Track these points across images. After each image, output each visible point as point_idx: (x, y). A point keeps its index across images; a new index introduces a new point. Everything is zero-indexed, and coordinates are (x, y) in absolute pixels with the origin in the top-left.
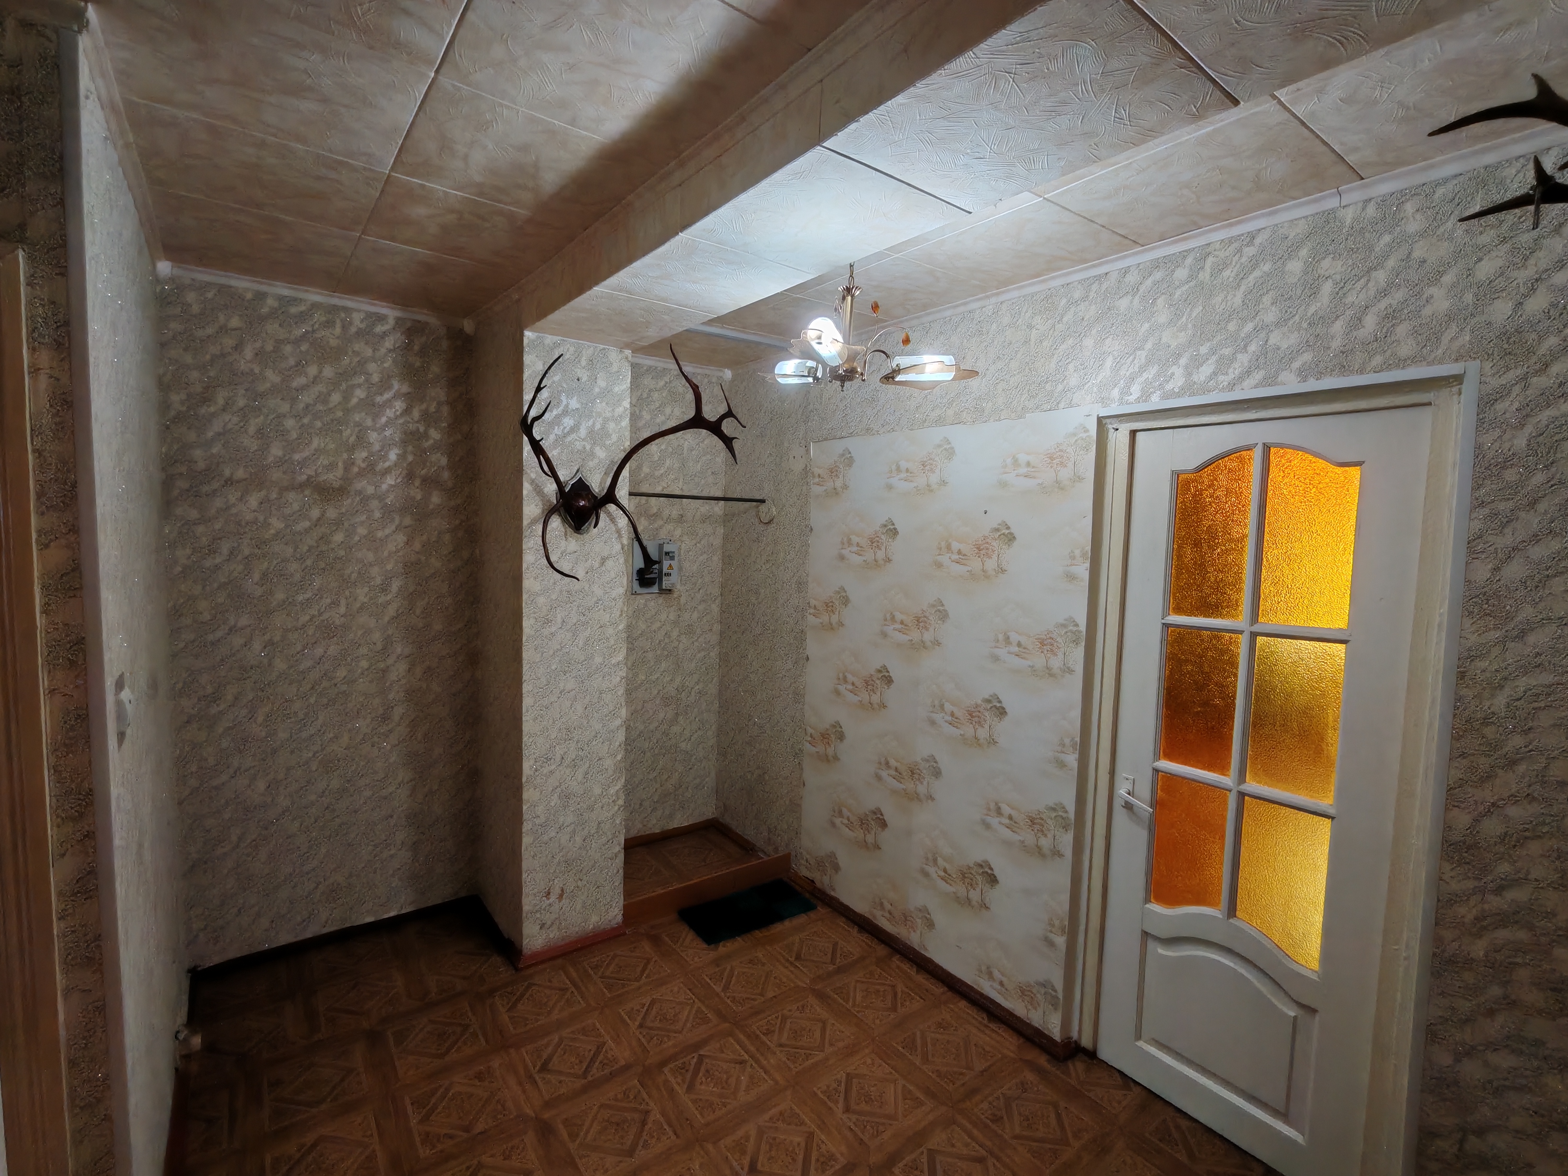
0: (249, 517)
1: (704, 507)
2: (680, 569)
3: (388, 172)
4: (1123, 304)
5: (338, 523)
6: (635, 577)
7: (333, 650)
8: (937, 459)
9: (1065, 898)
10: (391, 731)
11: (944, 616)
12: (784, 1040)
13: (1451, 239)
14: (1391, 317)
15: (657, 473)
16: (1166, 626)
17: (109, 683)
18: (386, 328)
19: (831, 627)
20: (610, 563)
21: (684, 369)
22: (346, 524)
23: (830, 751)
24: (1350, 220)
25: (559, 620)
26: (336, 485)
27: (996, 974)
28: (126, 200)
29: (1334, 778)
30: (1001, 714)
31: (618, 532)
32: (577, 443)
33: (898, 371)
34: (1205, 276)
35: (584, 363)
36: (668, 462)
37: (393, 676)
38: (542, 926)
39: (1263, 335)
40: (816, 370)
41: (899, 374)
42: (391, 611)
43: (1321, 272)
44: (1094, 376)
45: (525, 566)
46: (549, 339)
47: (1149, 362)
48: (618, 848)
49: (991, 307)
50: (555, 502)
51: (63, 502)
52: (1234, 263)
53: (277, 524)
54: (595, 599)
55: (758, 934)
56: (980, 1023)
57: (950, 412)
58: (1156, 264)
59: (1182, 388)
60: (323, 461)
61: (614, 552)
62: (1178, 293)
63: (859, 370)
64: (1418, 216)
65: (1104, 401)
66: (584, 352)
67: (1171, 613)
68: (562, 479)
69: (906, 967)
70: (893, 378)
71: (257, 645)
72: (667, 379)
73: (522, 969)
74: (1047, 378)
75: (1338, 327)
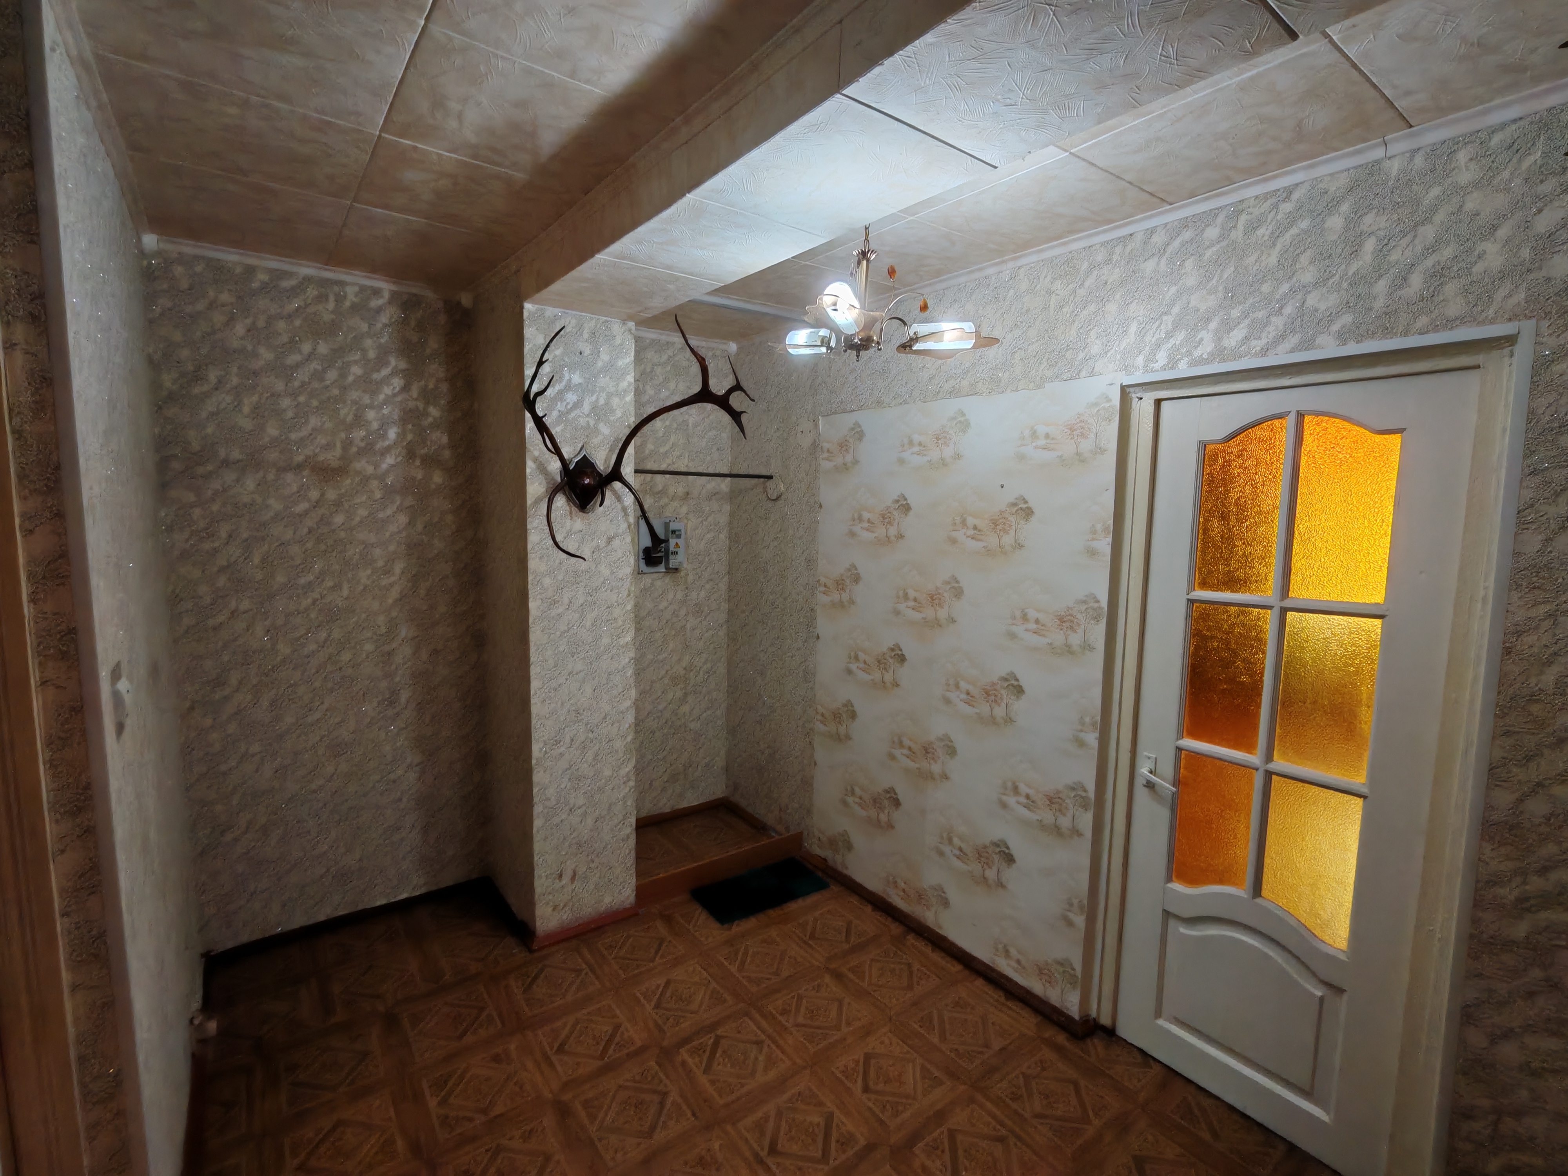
0: (246, 499)
1: (712, 484)
2: (687, 546)
3: (378, 133)
4: (1149, 266)
5: (338, 504)
6: (641, 555)
7: (337, 634)
8: (951, 432)
9: (1084, 877)
10: (398, 714)
11: (958, 593)
12: (800, 1020)
13: (1508, 190)
14: (1439, 275)
15: (662, 450)
16: (1191, 602)
17: (104, 674)
18: (380, 302)
19: (841, 605)
20: (616, 542)
21: (690, 342)
22: (346, 506)
23: (842, 730)
24: (1396, 172)
25: (566, 601)
26: (335, 464)
27: (1013, 952)
28: (103, 166)
29: (1367, 756)
30: (1019, 692)
31: (624, 509)
32: (581, 419)
33: (915, 339)
34: (1237, 235)
35: (586, 336)
36: (673, 438)
37: (398, 659)
38: (555, 908)
39: (1299, 296)
40: (830, 340)
41: (917, 342)
42: (394, 593)
43: (1364, 228)
44: (1117, 342)
45: (529, 546)
46: (550, 311)
47: (1176, 326)
48: (629, 829)
49: (1008, 272)
50: (559, 480)
51: (46, 485)
52: (1269, 220)
53: (276, 505)
54: (602, 579)
55: (772, 913)
56: (997, 1001)
57: (965, 383)
58: (1184, 224)
59: (1211, 354)
60: (322, 440)
61: (620, 531)
62: (1209, 253)
63: (875, 338)
64: (1472, 166)
65: (1127, 369)
66: (586, 325)
67: (1196, 588)
68: (566, 456)
69: (921, 945)
70: (910, 346)
71: (259, 629)
72: (670, 353)
73: (535, 951)
74: (1068, 346)
75: (1382, 286)
